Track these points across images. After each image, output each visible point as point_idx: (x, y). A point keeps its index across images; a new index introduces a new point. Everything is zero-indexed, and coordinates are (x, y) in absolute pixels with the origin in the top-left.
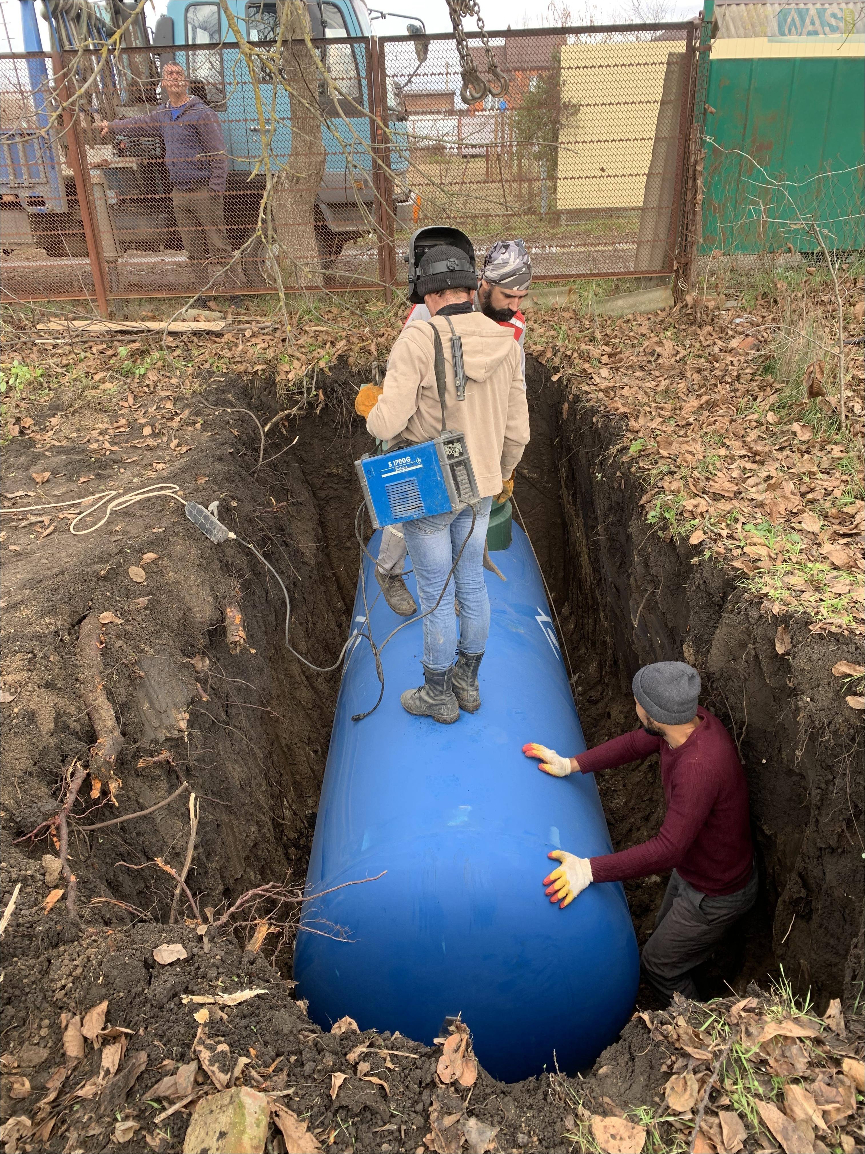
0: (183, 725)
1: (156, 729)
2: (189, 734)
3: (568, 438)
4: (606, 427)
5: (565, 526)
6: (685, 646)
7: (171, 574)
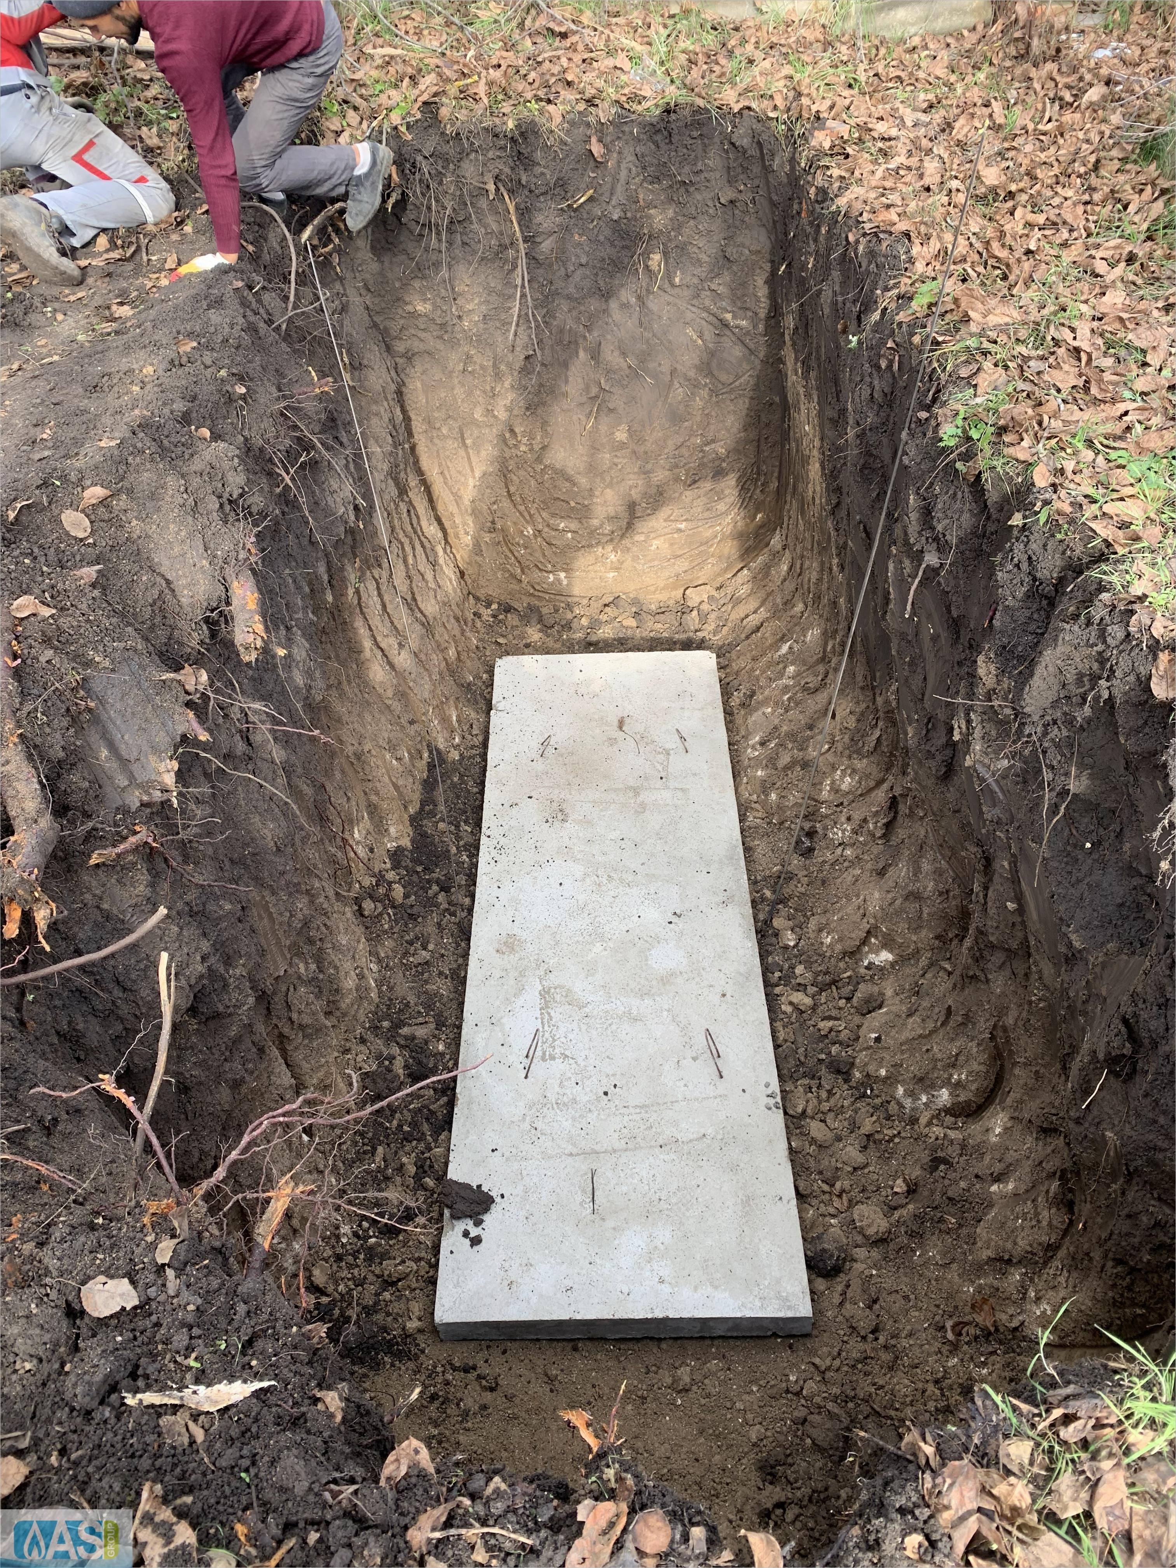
0: (169, 780)
1: (124, 789)
2: (180, 794)
3: (804, 267)
4: (872, 254)
5: (785, 408)
6: (981, 659)
7: (134, 522)
